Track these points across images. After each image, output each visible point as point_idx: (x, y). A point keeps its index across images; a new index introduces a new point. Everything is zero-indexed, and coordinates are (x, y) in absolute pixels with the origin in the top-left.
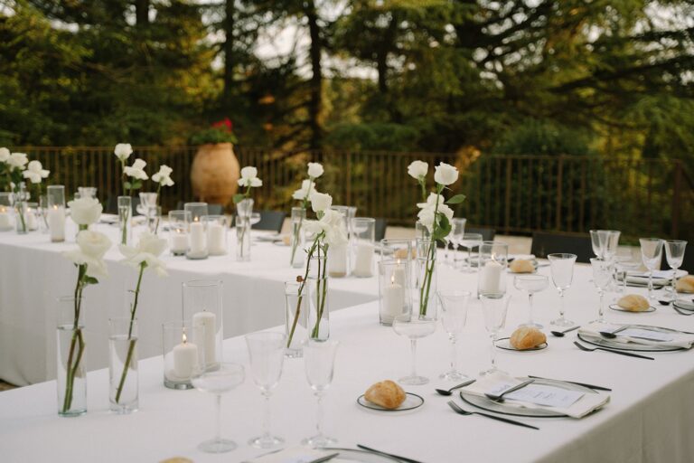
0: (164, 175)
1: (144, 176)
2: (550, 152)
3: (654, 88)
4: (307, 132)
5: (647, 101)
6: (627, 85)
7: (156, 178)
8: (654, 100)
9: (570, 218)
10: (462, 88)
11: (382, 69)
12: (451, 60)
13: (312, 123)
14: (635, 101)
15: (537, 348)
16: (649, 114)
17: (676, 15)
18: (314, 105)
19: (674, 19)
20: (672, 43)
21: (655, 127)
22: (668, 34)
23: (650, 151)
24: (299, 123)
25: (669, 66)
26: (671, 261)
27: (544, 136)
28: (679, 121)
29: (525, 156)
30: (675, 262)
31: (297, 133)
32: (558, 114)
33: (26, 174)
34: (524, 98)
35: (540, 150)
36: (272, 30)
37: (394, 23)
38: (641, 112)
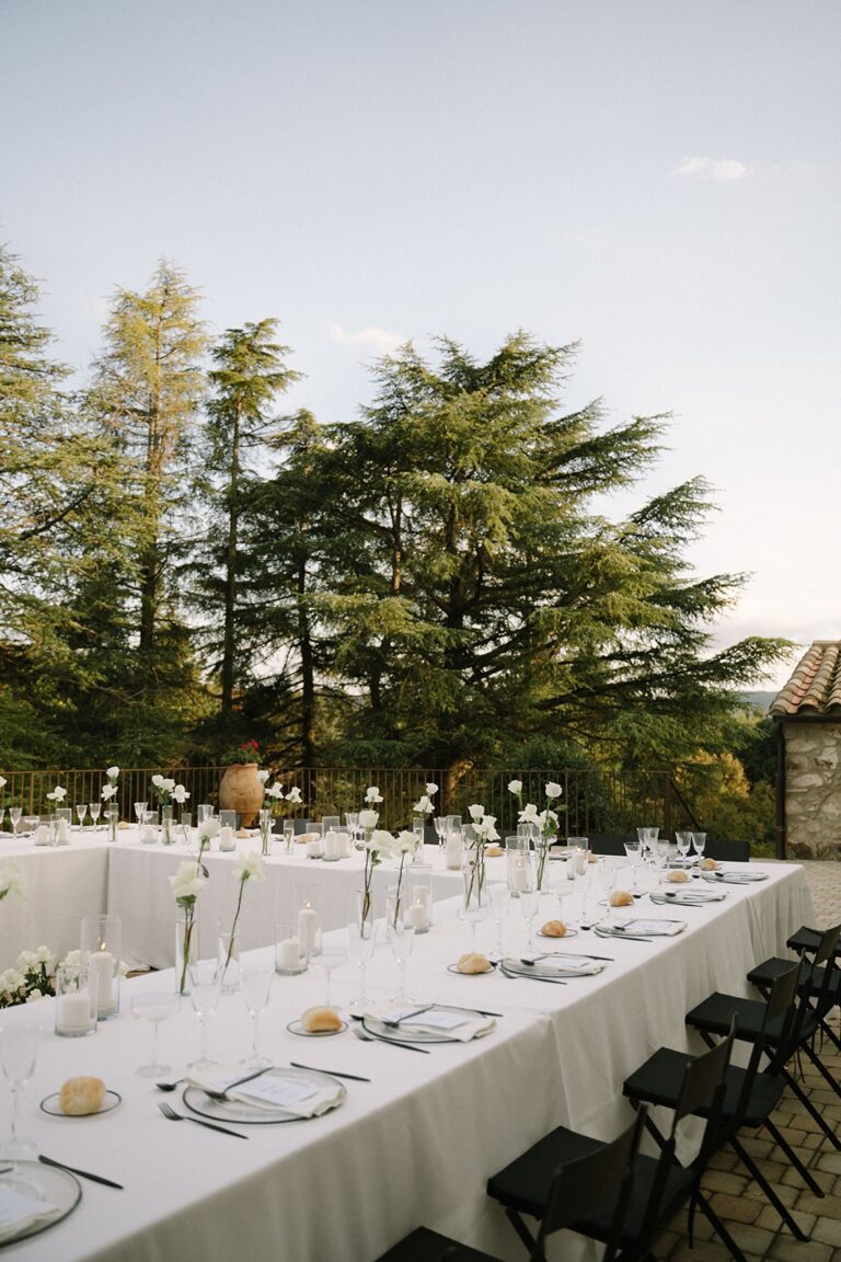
0: (295, 795)
1: (281, 796)
2: (554, 766)
3: (628, 704)
4: (299, 749)
5: (626, 716)
6: (605, 700)
7: (288, 797)
8: (631, 715)
9: (576, 826)
10: (457, 707)
11: (374, 685)
12: (446, 681)
13: (304, 740)
14: (614, 717)
15: (627, 905)
16: (626, 728)
17: (641, 638)
18: (306, 721)
19: (640, 641)
20: (639, 662)
21: (633, 740)
22: (635, 654)
23: (631, 763)
24: (291, 739)
25: (639, 684)
26: (697, 848)
27: (548, 752)
28: (654, 735)
29: (533, 770)
30: (700, 849)
31: (289, 749)
32: (545, 728)
33: (173, 796)
34: (513, 713)
35: (546, 765)
36: (265, 651)
37: (385, 643)
38: (620, 726)
